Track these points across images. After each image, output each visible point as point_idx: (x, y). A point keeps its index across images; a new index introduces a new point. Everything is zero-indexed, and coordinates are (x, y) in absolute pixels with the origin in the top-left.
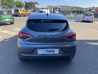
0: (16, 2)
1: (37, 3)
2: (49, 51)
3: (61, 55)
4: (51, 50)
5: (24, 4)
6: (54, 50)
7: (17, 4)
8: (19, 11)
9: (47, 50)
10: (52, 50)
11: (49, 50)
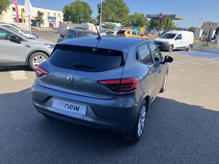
0: (132, 16)
1: (173, 17)
2: (70, 107)
3: (90, 120)
4: (73, 104)
5: (149, 19)
6: (78, 106)
7: (135, 20)
8: (126, 33)
9: (67, 103)
10: (76, 105)
11: (70, 104)
